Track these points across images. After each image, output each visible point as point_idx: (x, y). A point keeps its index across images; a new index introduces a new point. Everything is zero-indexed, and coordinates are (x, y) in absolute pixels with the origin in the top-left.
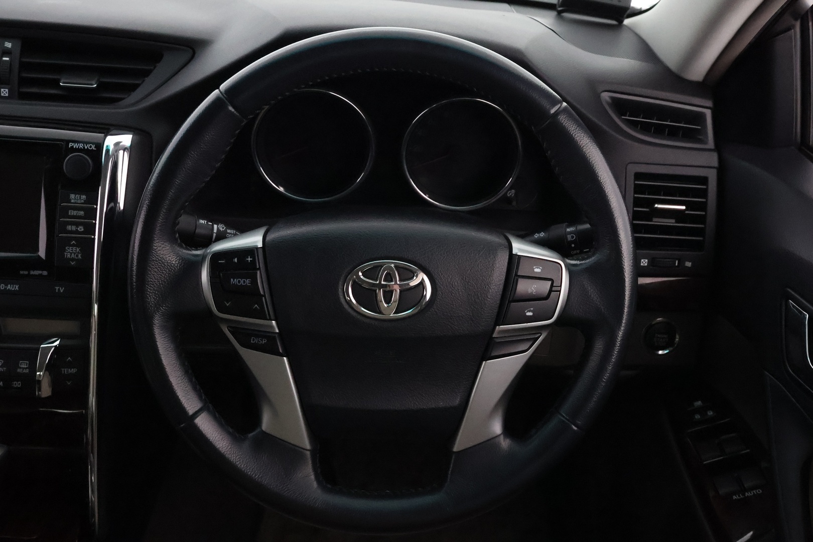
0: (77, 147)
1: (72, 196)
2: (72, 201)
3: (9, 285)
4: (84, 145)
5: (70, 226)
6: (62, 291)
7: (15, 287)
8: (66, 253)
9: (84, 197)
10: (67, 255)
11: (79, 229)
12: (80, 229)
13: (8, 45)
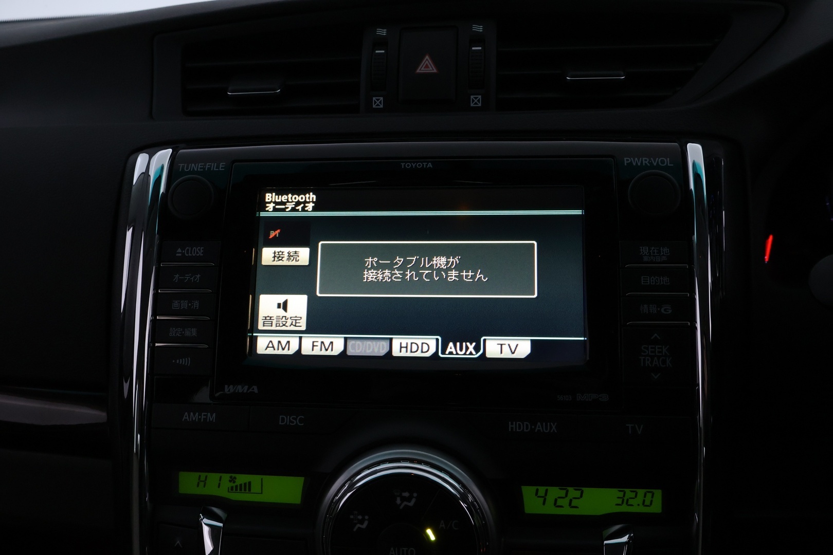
0: (639, 164)
1: (644, 250)
2: (646, 259)
3: (539, 424)
4: (650, 160)
5: (646, 306)
6: (639, 433)
7: (551, 427)
8: (642, 358)
9: (665, 250)
10: (644, 360)
11: (663, 311)
12: (665, 310)
13: (479, 28)
